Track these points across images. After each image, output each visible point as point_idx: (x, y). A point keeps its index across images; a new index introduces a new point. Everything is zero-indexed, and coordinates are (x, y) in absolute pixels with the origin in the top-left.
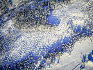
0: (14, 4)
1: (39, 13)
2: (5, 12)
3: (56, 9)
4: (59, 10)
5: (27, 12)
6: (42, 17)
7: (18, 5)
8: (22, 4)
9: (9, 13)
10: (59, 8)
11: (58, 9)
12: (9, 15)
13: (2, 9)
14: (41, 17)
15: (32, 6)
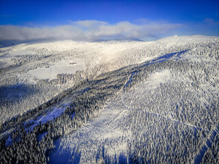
1: (26, 150)
3: (66, 133)
4: (73, 135)
6: (36, 158)
10: (73, 131)
11: (71, 133)
14: (33, 158)
15: (9, 139)
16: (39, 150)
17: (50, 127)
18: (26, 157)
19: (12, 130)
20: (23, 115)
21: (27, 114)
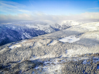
18: (89, 72)
19: (88, 58)
20: (95, 54)
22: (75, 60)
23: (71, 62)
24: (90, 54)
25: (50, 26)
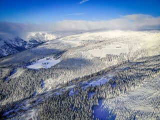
0: (46, 86)
1: (80, 101)
2: (29, 96)
3: (107, 97)
4: (112, 100)
5: (63, 99)
6: (85, 108)
7: (52, 88)
8: (57, 88)
9: (35, 99)
10: (113, 97)
11: (111, 98)
12: (34, 102)
13: (27, 91)
14: (84, 108)
15: (72, 91)
16: (88, 103)
17: (97, 90)
18: (79, 106)
19: (74, 86)
20: (82, 78)
21: (84, 78)
22: (58, 94)
23: (52, 99)
24: (77, 80)
25: (5, 42)
